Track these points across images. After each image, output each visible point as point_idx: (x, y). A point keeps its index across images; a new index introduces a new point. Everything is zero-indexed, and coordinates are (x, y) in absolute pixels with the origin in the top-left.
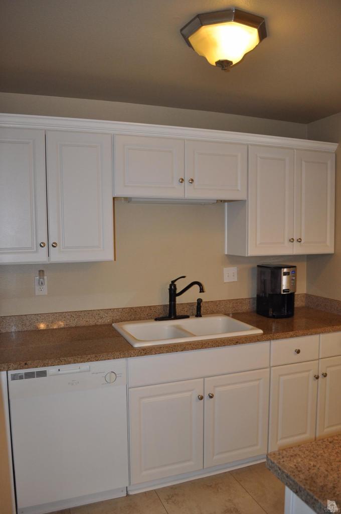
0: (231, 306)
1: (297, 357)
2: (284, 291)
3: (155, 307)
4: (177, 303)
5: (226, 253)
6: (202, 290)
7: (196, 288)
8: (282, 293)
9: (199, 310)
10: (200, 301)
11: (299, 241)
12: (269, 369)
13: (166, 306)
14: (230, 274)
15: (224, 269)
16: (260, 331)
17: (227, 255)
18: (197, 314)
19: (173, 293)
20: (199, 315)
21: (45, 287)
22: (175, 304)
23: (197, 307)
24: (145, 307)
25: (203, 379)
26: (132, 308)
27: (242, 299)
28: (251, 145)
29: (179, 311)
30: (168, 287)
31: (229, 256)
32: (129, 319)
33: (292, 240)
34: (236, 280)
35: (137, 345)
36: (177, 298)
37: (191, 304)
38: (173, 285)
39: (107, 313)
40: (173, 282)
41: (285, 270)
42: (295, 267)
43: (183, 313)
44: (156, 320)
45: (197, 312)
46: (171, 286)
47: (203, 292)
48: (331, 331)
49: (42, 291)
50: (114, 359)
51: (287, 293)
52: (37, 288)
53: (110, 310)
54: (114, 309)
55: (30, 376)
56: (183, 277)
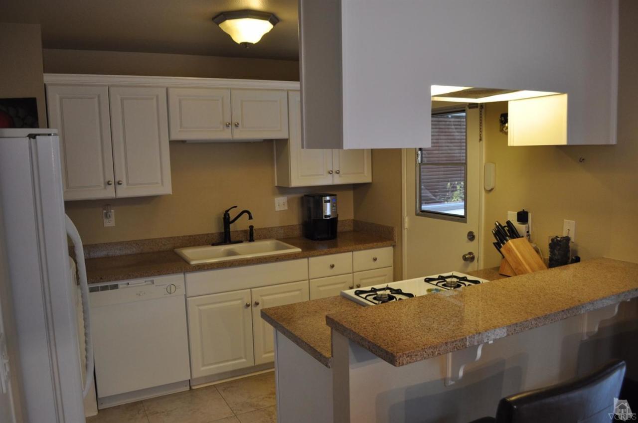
0: (283, 232)
1: (332, 271)
2: (326, 216)
3: (212, 234)
4: (231, 230)
5: (276, 185)
6: (250, 218)
7: (246, 215)
9: (250, 236)
10: (251, 227)
11: (338, 172)
12: (308, 281)
13: (222, 233)
14: (281, 203)
15: (275, 199)
16: (299, 250)
17: (277, 186)
18: (250, 239)
19: (227, 221)
20: (251, 239)
21: (113, 219)
22: (229, 232)
23: (250, 233)
24: (203, 235)
25: (249, 290)
26: (191, 236)
28: (291, 90)
29: (233, 237)
30: (223, 216)
31: (278, 187)
32: (189, 245)
33: (330, 173)
34: (287, 209)
35: (193, 263)
36: (231, 226)
37: (245, 231)
38: (226, 214)
39: (169, 241)
40: (227, 211)
41: (328, 198)
42: (336, 195)
43: (238, 239)
44: (213, 245)
47: (252, 219)
48: (362, 248)
49: (110, 223)
50: (173, 273)
51: (328, 218)
52: (105, 220)
53: (172, 237)
54: (175, 237)
55: (105, 288)
56: (236, 207)
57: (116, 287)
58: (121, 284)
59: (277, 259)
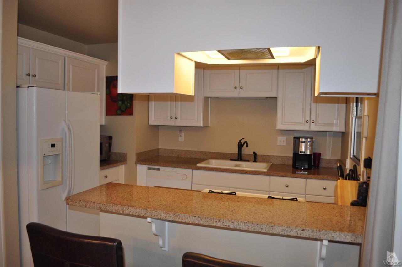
0: (280, 160)
2: (301, 152)
3: (234, 154)
6: (247, 146)
8: (300, 153)
9: (255, 158)
10: (255, 153)
11: (313, 122)
14: (281, 140)
15: (278, 137)
16: (266, 170)
19: (240, 146)
20: (255, 161)
21: (183, 137)
22: (240, 153)
23: (254, 156)
26: (221, 153)
27: (289, 157)
30: (238, 144)
33: (307, 122)
34: (285, 144)
35: (197, 165)
40: (240, 141)
44: (231, 160)
45: (254, 159)
46: (239, 143)
48: (313, 178)
49: (182, 139)
50: (185, 168)
51: (303, 154)
52: (180, 138)
53: (211, 152)
54: (213, 152)
55: (154, 169)
56: (244, 139)
57: (158, 169)
58: (162, 168)
59: (246, 172)
